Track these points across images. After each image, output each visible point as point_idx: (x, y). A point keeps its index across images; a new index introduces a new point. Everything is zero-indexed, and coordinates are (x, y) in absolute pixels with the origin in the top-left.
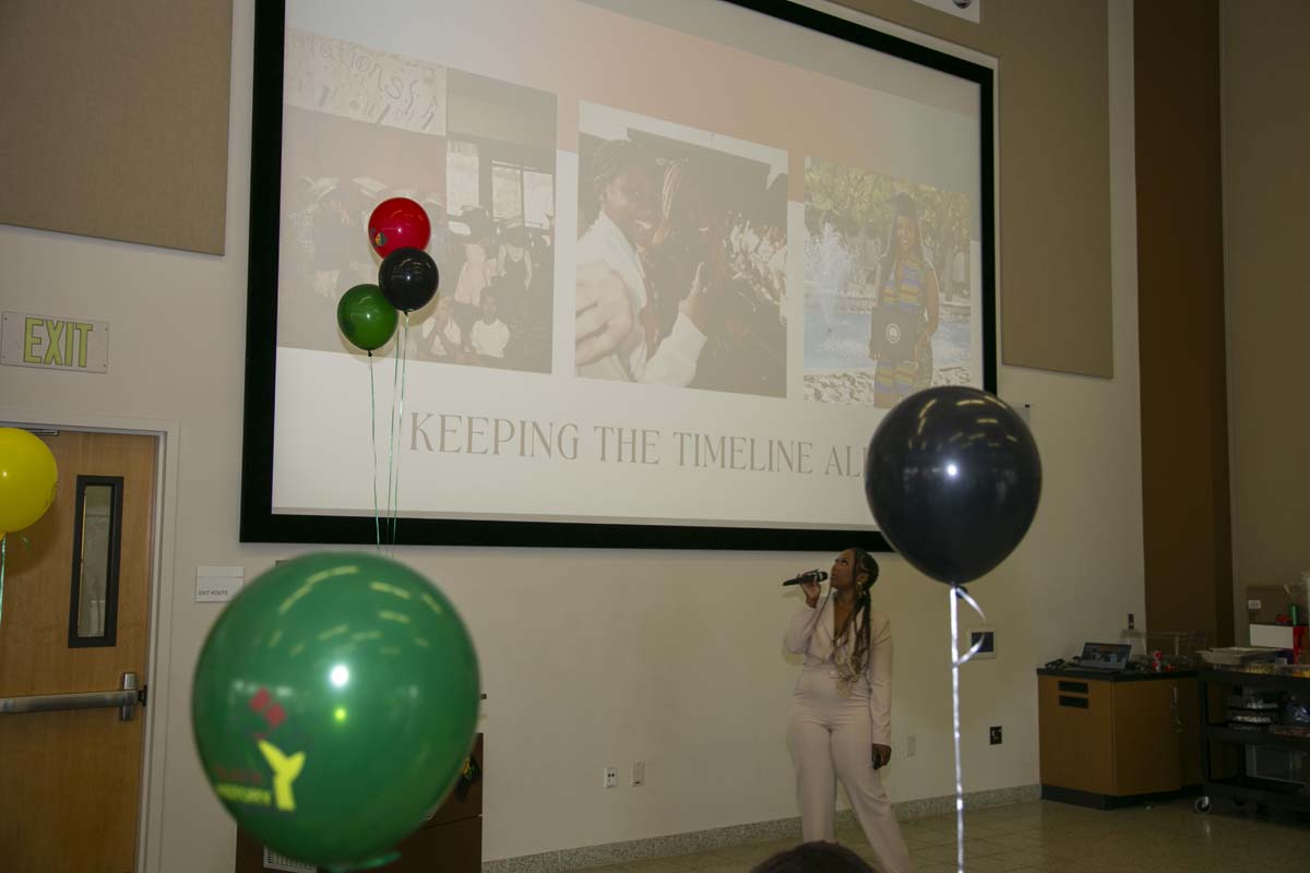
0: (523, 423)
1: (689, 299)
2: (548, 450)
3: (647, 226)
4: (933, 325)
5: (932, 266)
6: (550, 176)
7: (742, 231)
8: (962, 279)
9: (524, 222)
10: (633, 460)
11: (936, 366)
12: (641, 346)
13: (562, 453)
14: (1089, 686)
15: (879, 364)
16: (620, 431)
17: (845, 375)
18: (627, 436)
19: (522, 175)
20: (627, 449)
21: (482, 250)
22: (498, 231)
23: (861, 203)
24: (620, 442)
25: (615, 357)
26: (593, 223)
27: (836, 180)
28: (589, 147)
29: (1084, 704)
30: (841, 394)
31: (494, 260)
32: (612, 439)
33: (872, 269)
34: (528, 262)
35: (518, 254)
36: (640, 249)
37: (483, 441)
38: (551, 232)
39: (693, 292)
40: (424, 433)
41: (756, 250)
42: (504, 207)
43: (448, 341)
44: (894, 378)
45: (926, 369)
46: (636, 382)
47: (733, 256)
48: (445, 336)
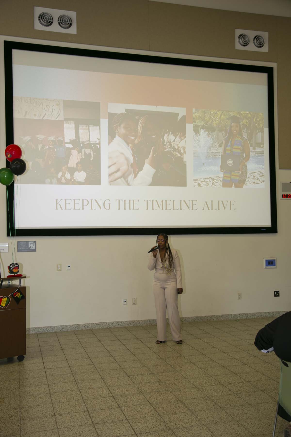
0: (92, 200)
1: (148, 159)
2: (100, 208)
3: (133, 138)
4: (247, 158)
5: (247, 139)
6: (99, 127)
7: (168, 135)
8: (260, 141)
9: (90, 141)
11: (249, 172)
12: (132, 175)
15: (224, 173)
16: (125, 200)
17: (210, 178)
18: (127, 202)
19: (89, 128)
20: (127, 206)
21: (76, 151)
22: (82, 145)
23: (216, 121)
24: (125, 204)
25: (122, 179)
26: (114, 139)
27: (205, 115)
28: (111, 117)
30: (208, 184)
31: (81, 154)
32: (122, 203)
33: (221, 142)
35: (88, 151)
36: (130, 145)
37: (79, 206)
38: (99, 143)
39: (150, 156)
40: (59, 204)
41: (174, 141)
42: (83, 137)
43: (66, 178)
44: (231, 177)
45: (244, 173)
46: (130, 185)
47: (165, 144)
48: (65, 177)
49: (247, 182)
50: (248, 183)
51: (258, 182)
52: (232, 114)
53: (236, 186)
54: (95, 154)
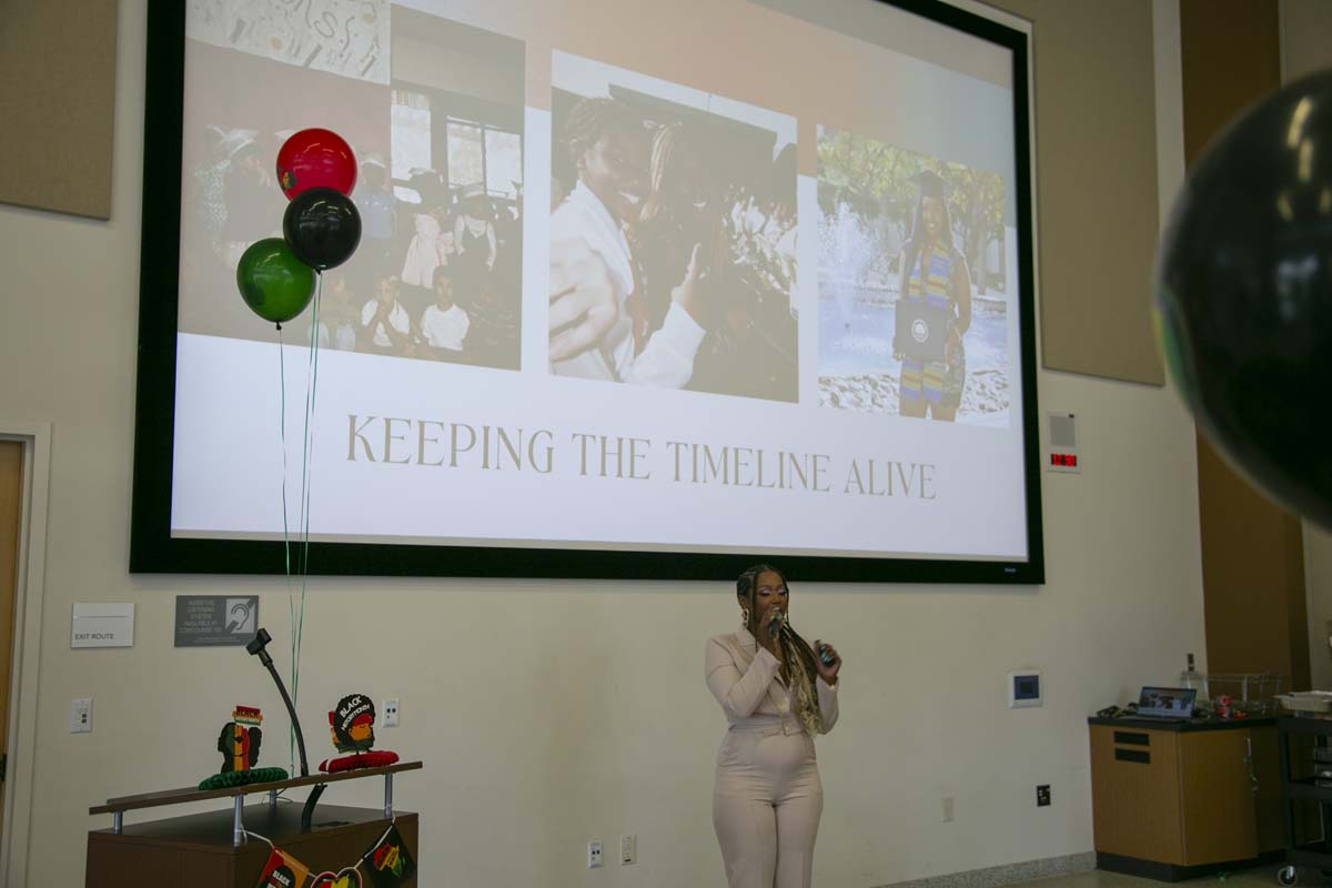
0: (486, 429)
1: (683, 286)
2: (518, 462)
3: (634, 199)
4: (964, 322)
5: (962, 255)
6: (518, 137)
7: (745, 208)
8: (995, 269)
9: (485, 190)
10: (620, 475)
11: (969, 369)
12: (628, 339)
13: (535, 466)
14: (1150, 738)
15: (904, 365)
16: (604, 439)
17: (865, 378)
18: (612, 447)
19: (483, 134)
20: (612, 461)
21: (435, 222)
22: (455, 200)
23: (881, 181)
24: (604, 453)
25: (596, 352)
26: (569, 194)
27: (852, 154)
28: (562, 103)
29: (1144, 758)
30: (861, 400)
31: (450, 234)
32: (594, 449)
33: (895, 256)
34: (491, 237)
35: (478, 227)
36: (625, 226)
37: (438, 450)
38: (519, 203)
39: (689, 277)
40: (362, 437)
41: (762, 231)
42: (461, 172)
43: (394, 330)
44: (921, 382)
45: (957, 373)
46: (622, 382)
47: (735, 237)
48: (390, 324)
49: (965, 402)
50: (967, 406)
51: (993, 406)
52: (925, 165)
53: (936, 416)
54: (502, 241)
